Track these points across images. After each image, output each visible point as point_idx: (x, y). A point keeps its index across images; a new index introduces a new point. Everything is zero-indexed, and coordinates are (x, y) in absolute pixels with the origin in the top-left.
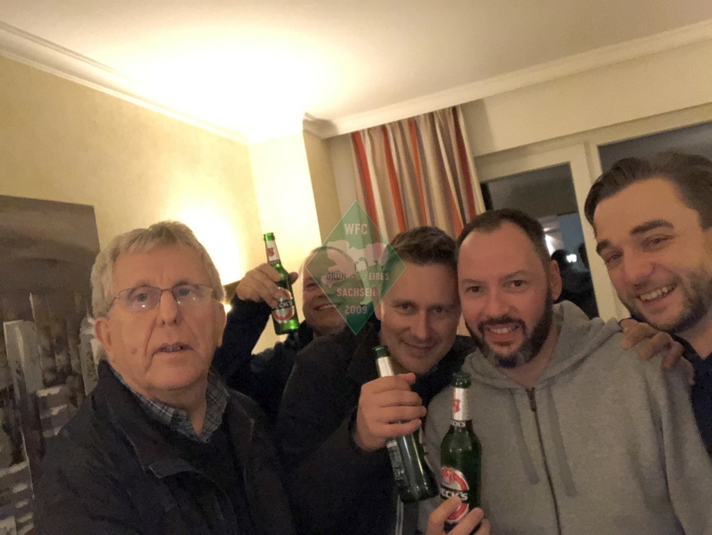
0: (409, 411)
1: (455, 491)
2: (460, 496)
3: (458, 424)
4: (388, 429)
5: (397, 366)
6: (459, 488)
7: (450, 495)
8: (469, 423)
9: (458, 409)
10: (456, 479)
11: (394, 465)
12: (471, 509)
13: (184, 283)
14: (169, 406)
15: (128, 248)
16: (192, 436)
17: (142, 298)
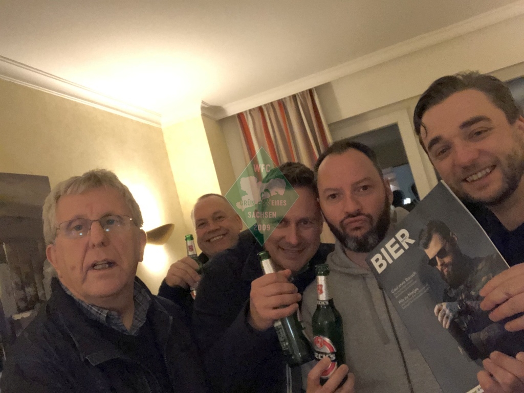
0: (288, 298)
1: (325, 354)
2: (329, 357)
3: (323, 303)
4: (273, 313)
5: (277, 266)
6: (328, 350)
7: (322, 357)
8: (331, 301)
9: (322, 292)
10: (325, 345)
11: (281, 339)
12: (338, 365)
13: (108, 215)
14: (105, 309)
15: (66, 191)
16: (124, 331)
17: (78, 228)
